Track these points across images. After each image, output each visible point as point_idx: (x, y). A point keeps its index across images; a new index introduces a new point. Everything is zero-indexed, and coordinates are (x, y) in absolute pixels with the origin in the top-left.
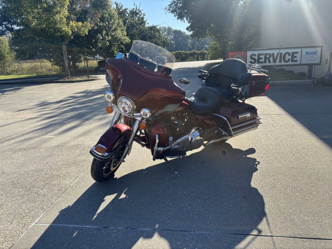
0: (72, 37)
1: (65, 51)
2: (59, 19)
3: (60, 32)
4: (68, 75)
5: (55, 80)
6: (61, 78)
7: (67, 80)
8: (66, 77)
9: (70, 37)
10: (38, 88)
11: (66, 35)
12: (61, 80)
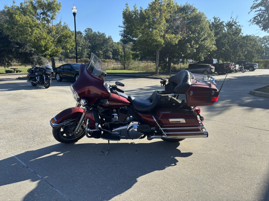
0: (164, 45)
1: (158, 56)
2: (155, 33)
3: (156, 42)
4: (157, 73)
5: (147, 76)
6: (151, 75)
7: (155, 77)
8: (155, 75)
9: (163, 46)
10: (132, 80)
11: (160, 44)
12: (151, 76)
